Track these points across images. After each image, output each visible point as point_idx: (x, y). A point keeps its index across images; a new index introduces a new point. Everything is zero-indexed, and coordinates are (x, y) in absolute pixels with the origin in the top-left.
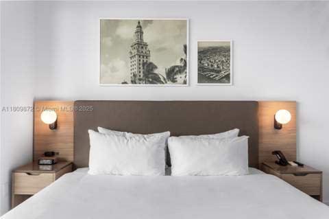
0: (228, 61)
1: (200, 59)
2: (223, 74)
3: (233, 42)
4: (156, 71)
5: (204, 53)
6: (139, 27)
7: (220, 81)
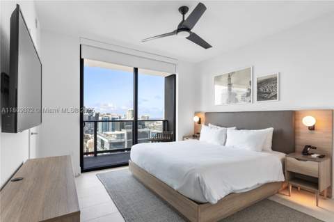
0: (276, 86)
1: (258, 88)
2: (273, 94)
3: (279, 73)
4: (237, 97)
5: (260, 84)
6: (229, 76)
7: (270, 99)
